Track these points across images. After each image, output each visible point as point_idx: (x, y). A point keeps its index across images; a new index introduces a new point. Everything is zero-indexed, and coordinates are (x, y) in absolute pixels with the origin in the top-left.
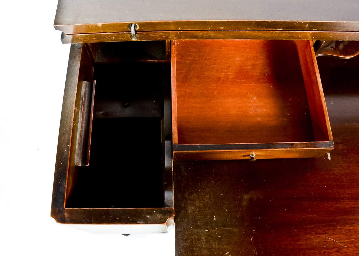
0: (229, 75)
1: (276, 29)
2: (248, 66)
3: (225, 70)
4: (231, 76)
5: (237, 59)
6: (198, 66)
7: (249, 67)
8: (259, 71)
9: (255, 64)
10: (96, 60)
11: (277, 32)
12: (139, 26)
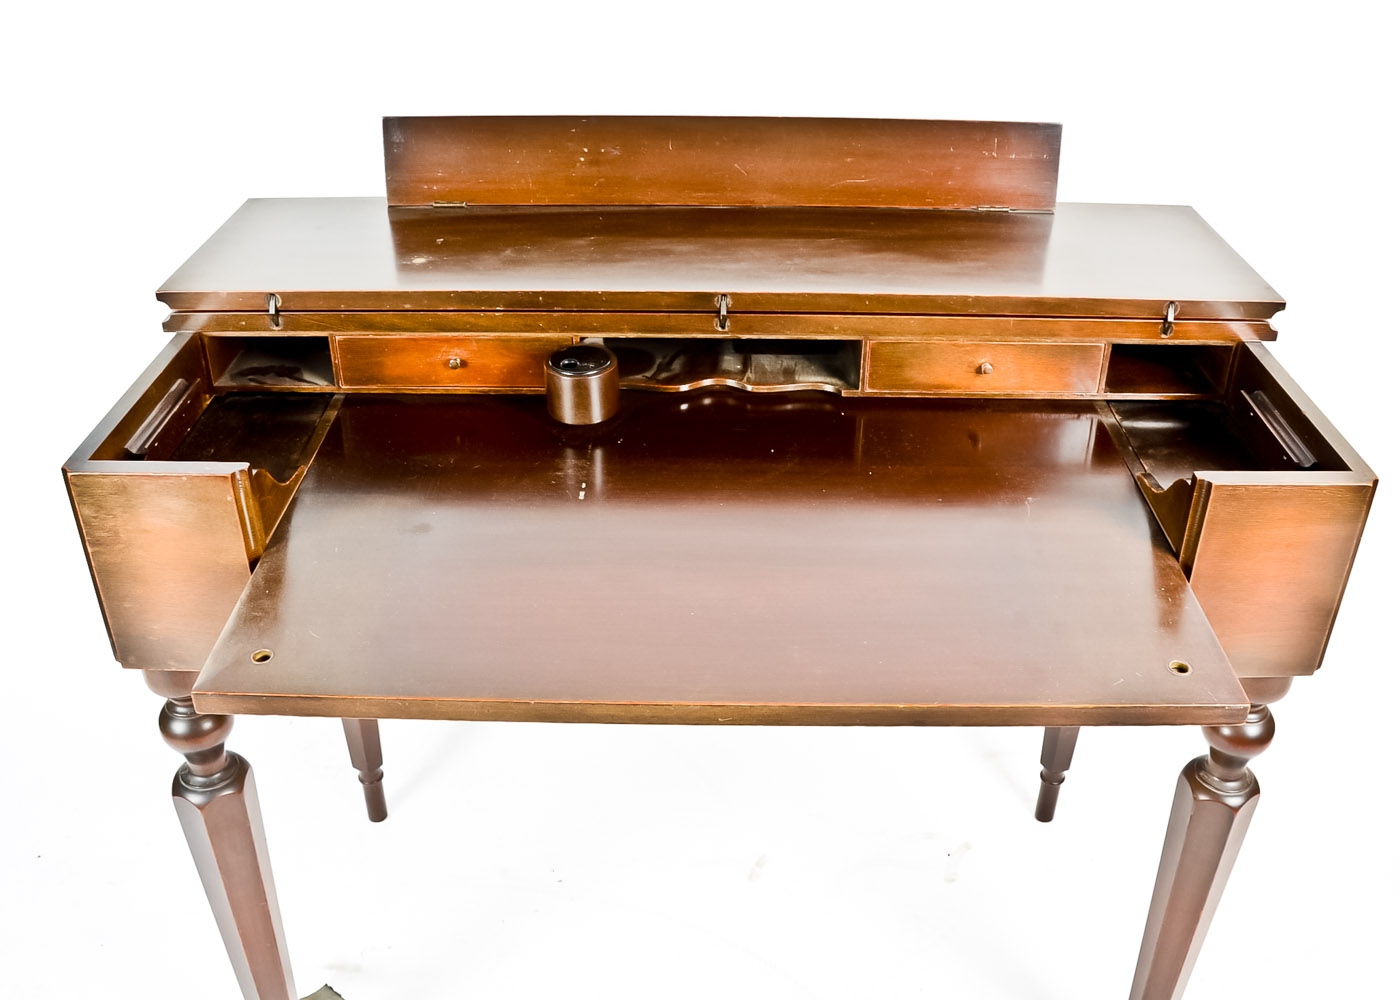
1: (493, 309)
10: (216, 384)
11: (497, 314)
12: (282, 299)
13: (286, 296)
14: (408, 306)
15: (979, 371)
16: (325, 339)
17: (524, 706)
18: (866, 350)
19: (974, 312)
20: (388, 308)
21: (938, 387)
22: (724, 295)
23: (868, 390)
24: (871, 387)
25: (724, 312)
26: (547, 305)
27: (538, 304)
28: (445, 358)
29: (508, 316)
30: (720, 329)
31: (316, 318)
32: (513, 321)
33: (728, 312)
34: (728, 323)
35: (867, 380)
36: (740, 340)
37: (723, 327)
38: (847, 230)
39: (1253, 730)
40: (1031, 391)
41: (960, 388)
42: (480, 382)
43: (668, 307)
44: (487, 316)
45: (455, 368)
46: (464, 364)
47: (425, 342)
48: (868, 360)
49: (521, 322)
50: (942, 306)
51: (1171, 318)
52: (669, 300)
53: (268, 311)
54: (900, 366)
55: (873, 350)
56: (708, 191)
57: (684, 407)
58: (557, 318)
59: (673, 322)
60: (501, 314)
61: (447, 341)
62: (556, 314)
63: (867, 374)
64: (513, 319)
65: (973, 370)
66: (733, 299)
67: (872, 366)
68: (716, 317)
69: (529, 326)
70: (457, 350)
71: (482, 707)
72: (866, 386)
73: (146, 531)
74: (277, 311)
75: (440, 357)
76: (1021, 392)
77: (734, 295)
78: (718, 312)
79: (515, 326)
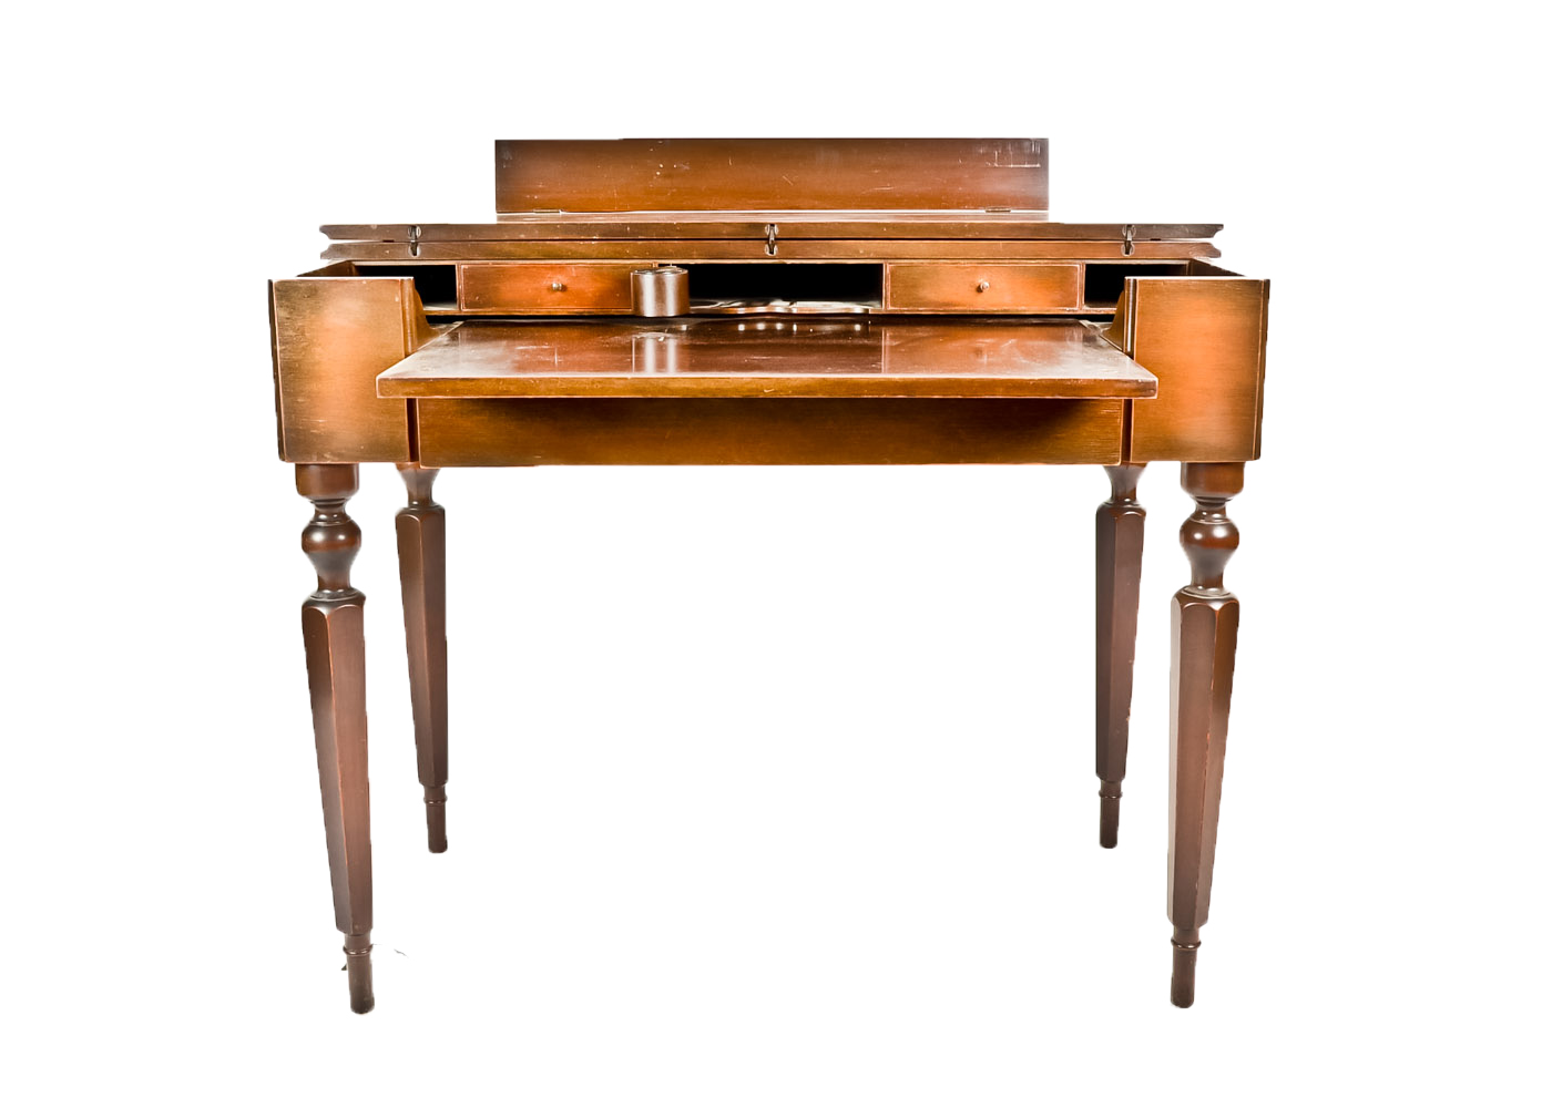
11: (593, 242)
12: (422, 230)
13: (424, 227)
14: (522, 236)
15: (979, 290)
16: (453, 267)
17: (622, 381)
18: (887, 271)
19: (970, 236)
20: (506, 237)
21: (948, 304)
22: (772, 225)
23: (890, 308)
24: (892, 305)
25: (772, 238)
26: (633, 233)
27: (626, 233)
28: (549, 283)
29: (602, 245)
30: (769, 255)
33: (776, 239)
34: (776, 249)
35: (889, 300)
36: (785, 265)
37: (772, 253)
39: (1220, 533)
40: (1023, 308)
41: (964, 305)
42: (576, 305)
43: (727, 234)
44: (585, 244)
45: (557, 290)
46: (564, 289)
47: (534, 270)
48: (889, 283)
49: (612, 249)
50: (944, 232)
51: (1129, 239)
52: (729, 229)
54: (914, 286)
55: (892, 273)
56: (761, 199)
58: (641, 245)
60: (597, 243)
61: (552, 268)
62: (640, 242)
63: (889, 294)
64: (607, 247)
65: (974, 289)
66: (779, 228)
67: (892, 287)
68: (766, 243)
69: (619, 253)
70: (559, 277)
71: (593, 383)
72: (889, 303)
73: (328, 330)
75: (546, 283)
76: (1016, 308)
77: (780, 225)
78: (768, 239)
79: (607, 253)
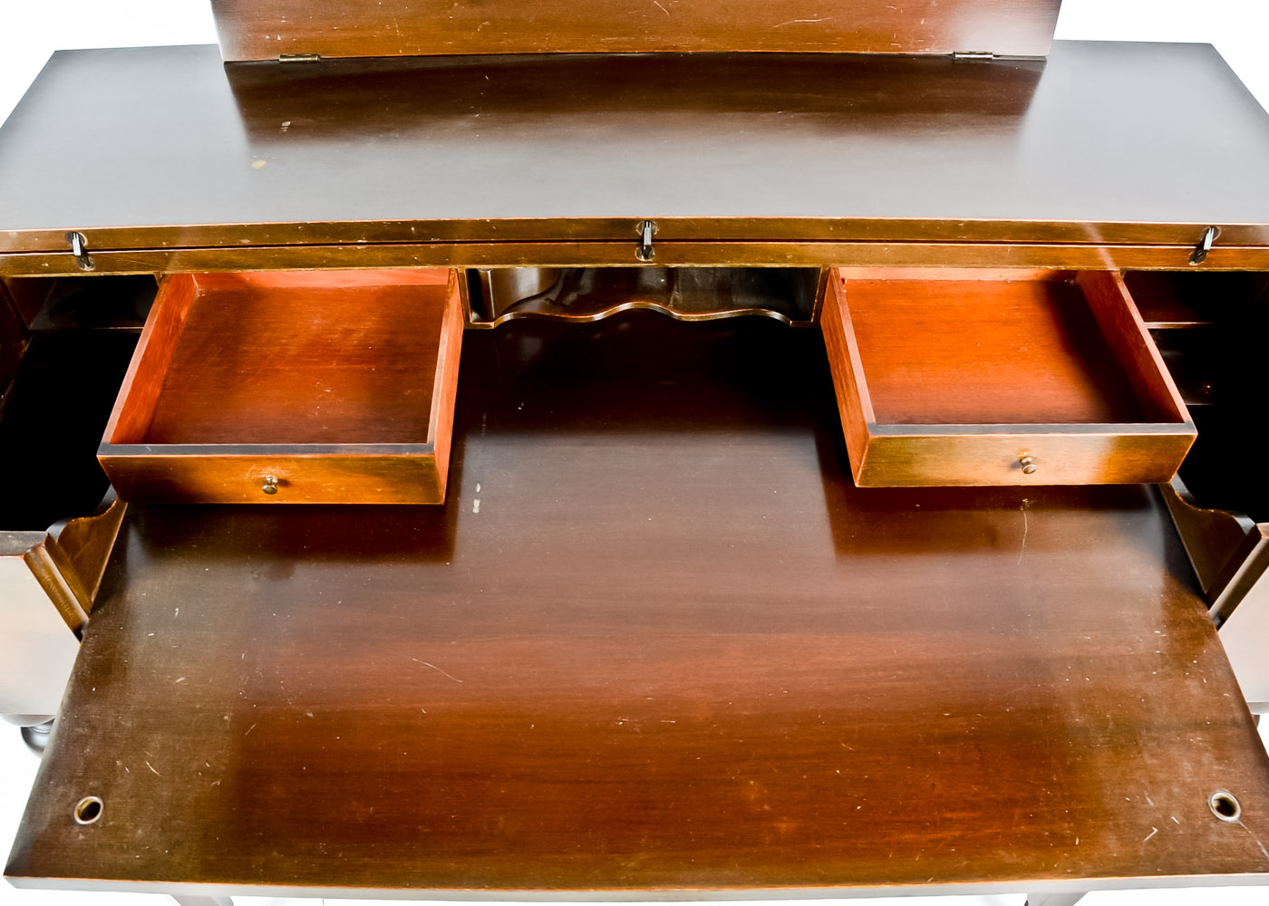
0: (288, 349)
1: (354, 242)
2: (334, 334)
3: (283, 341)
4: (293, 351)
5: (316, 321)
6: (229, 334)
7: (336, 336)
8: (355, 342)
9: (350, 330)
10: (32, 326)
11: (359, 247)
12: (88, 238)
13: (92, 234)
14: (246, 242)
16: (152, 276)
20: (221, 244)
22: (649, 221)
25: (647, 241)
26: (421, 236)
27: (410, 235)
29: (373, 250)
30: (643, 259)
31: (134, 257)
32: (380, 255)
33: (653, 240)
34: (652, 252)
36: (667, 268)
37: (646, 257)
38: (798, 96)
43: (576, 235)
44: (348, 250)
49: (391, 255)
51: (1207, 246)
52: (578, 228)
53: (72, 251)
57: (598, 336)
58: (435, 250)
59: (582, 253)
60: (365, 247)
62: (433, 246)
64: (380, 252)
66: (659, 226)
68: (638, 245)
69: (400, 259)
70: (270, 469)
74: (84, 251)
77: (661, 222)
78: (641, 240)
79: (383, 260)
